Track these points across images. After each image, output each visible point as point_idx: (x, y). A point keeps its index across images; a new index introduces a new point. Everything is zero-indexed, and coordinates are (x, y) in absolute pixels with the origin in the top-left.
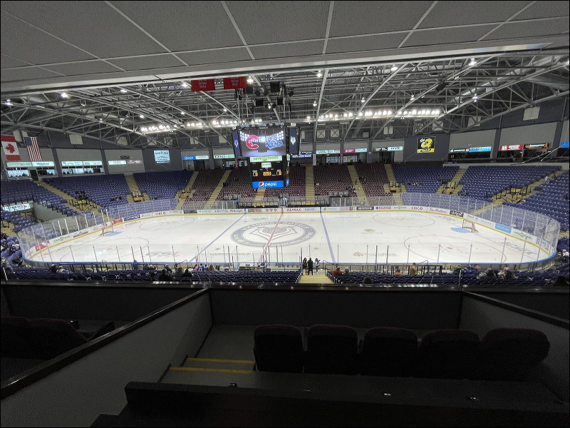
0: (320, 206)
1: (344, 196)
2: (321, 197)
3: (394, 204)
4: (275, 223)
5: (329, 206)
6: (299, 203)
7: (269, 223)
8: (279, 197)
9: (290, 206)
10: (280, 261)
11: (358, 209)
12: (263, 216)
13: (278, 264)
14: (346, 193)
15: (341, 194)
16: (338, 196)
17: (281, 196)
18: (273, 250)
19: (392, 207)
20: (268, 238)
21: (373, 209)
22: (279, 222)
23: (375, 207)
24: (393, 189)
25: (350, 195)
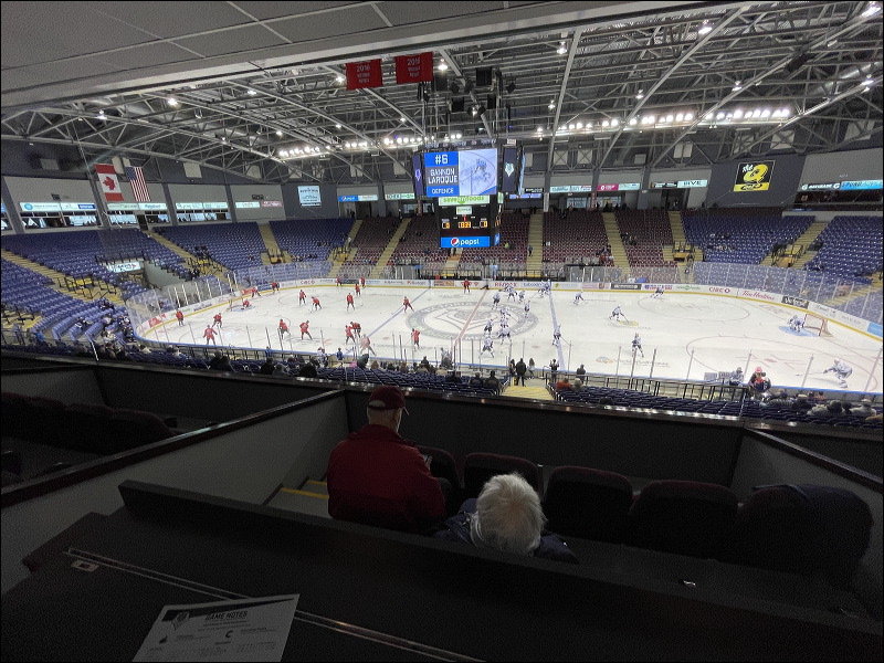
1: (592, 265)
2: (552, 266)
3: (679, 282)
5: (564, 279)
6: (514, 274)
8: (484, 264)
9: (500, 278)
10: (476, 362)
11: (613, 287)
12: (457, 292)
13: (471, 366)
15: (587, 261)
17: (486, 261)
18: (466, 345)
19: (675, 286)
21: (639, 287)
22: (481, 303)
23: (643, 285)
24: (678, 255)
25: (602, 263)
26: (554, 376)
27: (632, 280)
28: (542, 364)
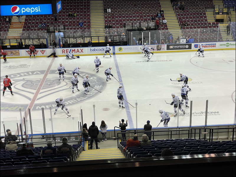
0: (113, 44)
1: (149, 29)
2: (114, 31)
3: (221, 40)
4: (42, 72)
5: (126, 43)
6: (80, 41)
7: (33, 73)
8: (49, 32)
9: (66, 45)
11: (168, 48)
14: (152, 24)
15: (144, 25)
16: (140, 30)
19: (218, 44)
20: (31, 96)
22: (49, 71)
23: (193, 45)
24: (219, 17)
25: (157, 27)
26: (124, 135)
27: (183, 41)
28: (112, 125)
